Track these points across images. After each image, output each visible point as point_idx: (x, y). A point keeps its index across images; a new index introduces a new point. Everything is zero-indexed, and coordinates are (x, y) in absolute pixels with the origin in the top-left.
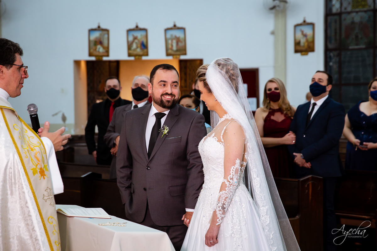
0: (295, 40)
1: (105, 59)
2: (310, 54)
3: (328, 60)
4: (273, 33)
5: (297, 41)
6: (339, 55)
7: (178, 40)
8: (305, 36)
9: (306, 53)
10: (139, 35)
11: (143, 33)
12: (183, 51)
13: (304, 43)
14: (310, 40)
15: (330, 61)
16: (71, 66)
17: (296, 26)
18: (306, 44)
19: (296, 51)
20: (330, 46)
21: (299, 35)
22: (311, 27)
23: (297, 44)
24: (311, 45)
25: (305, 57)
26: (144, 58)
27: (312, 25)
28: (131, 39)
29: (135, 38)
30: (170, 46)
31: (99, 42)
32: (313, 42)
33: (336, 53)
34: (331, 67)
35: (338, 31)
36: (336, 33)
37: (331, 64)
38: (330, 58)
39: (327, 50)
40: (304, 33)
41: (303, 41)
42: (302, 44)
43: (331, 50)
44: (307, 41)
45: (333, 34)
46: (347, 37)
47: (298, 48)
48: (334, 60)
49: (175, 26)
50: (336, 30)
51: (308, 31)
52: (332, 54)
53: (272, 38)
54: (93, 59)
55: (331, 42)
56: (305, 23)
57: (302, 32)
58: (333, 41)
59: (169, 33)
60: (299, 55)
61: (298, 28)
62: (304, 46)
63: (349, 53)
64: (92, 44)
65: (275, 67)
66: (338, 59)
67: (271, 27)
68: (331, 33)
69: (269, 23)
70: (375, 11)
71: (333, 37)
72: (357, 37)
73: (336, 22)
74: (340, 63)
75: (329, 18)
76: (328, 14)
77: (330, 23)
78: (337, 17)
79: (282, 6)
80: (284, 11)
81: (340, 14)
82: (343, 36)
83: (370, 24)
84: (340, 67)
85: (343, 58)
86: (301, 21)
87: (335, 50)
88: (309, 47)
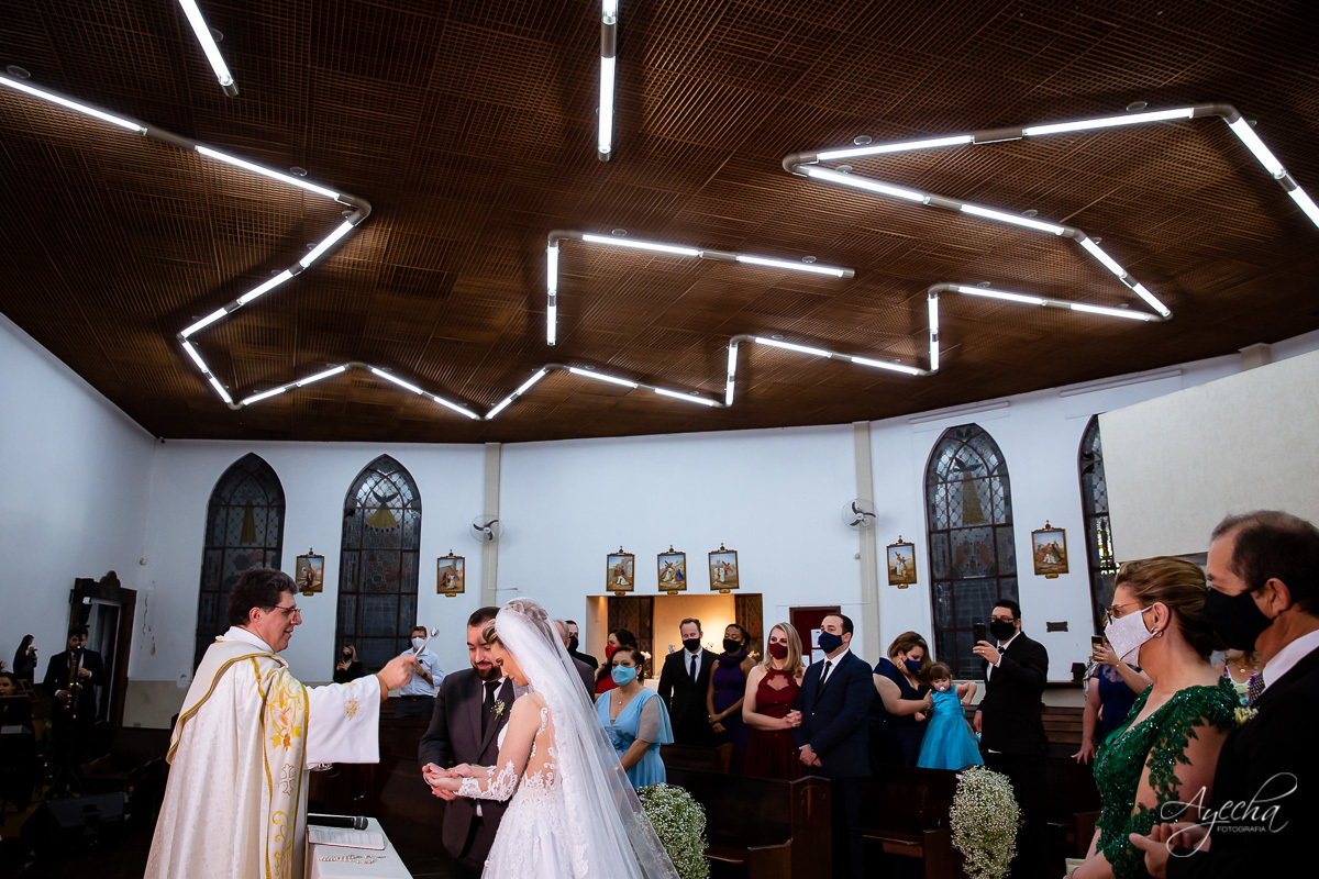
1: (627, 594)
2: (912, 587)
3: (936, 595)
4: (858, 557)
6: (951, 588)
7: (727, 567)
8: (903, 561)
10: (674, 561)
11: (681, 559)
12: (734, 583)
13: (902, 572)
15: (939, 596)
16: (584, 601)
19: (891, 583)
20: (938, 576)
21: (894, 561)
22: (909, 548)
23: (892, 572)
25: (904, 592)
26: (680, 593)
27: (911, 546)
28: (663, 566)
29: (669, 566)
30: (716, 577)
31: (620, 571)
33: (946, 585)
34: (940, 605)
35: (947, 555)
36: (944, 557)
37: (939, 600)
38: (939, 592)
39: (933, 581)
40: (901, 557)
41: (900, 568)
42: (899, 573)
43: (939, 581)
44: (906, 568)
45: (940, 558)
46: (960, 562)
47: (894, 578)
48: (943, 595)
49: (723, 548)
50: (944, 552)
51: (906, 553)
52: (940, 587)
53: (857, 562)
54: (613, 594)
55: (938, 570)
56: (901, 544)
57: (898, 555)
58: (941, 568)
59: (715, 558)
61: (893, 550)
62: (902, 576)
63: (964, 585)
64: (611, 574)
66: (949, 594)
67: (856, 550)
68: (938, 557)
69: (852, 543)
70: (994, 527)
71: (941, 563)
72: (973, 562)
73: (943, 542)
74: (953, 599)
75: (933, 536)
76: (932, 531)
77: (936, 544)
78: (945, 535)
79: (868, 521)
80: (872, 528)
81: (948, 531)
82: (954, 562)
83: (990, 545)
84: (953, 605)
85: (955, 593)
86: (895, 541)
87: (945, 580)
88: (909, 576)
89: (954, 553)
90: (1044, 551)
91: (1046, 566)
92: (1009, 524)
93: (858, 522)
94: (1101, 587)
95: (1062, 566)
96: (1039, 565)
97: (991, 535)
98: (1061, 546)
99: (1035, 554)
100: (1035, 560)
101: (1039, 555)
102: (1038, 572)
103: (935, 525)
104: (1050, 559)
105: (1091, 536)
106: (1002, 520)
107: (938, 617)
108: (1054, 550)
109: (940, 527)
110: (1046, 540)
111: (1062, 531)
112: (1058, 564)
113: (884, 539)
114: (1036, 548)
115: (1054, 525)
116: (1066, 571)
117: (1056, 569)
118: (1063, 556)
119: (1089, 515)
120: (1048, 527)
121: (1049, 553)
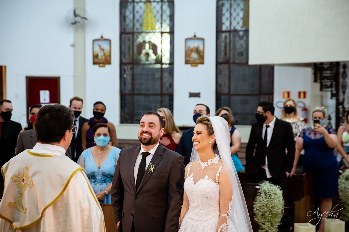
0: (93, 53)
2: (107, 66)
3: (123, 72)
4: (73, 46)
5: (96, 54)
6: (132, 69)
8: (103, 50)
9: (103, 65)
13: (102, 57)
14: (107, 53)
15: (125, 74)
17: (94, 41)
18: (104, 57)
19: (95, 63)
20: (124, 61)
21: (97, 50)
22: (108, 42)
23: (95, 56)
24: (108, 58)
25: (102, 69)
27: (109, 41)
32: (110, 56)
33: (129, 67)
34: (125, 78)
35: (131, 48)
36: (129, 49)
37: (125, 76)
38: (125, 71)
39: (122, 64)
40: (102, 47)
41: (101, 54)
42: (100, 57)
43: (125, 64)
44: (104, 54)
45: (127, 50)
47: (96, 60)
48: (127, 72)
50: (129, 46)
51: (105, 45)
52: (126, 68)
53: (72, 49)
55: (125, 57)
56: (102, 39)
57: (100, 46)
58: (127, 56)
60: (97, 66)
61: (96, 43)
62: (101, 59)
63: (140, 67)
65: (74, 76)
66: (131, 72)
67: (71, 41)
69: (70, 36)
71: (127, 53)
73: (129, 40)
74: (133, 75)
75: (123, 36)
76: (123, 32)
77: (125, 40)
78: (131, 36)
79: (82, 23)
80: (83, 27)
81: (133, 33)
84: (133, 79)
85: (135, 72)
86: (98, 37)
87: (129, 64)
88: (106, 60)
89: (135, 48)
90: (192, 51)
91: (191, 59)
92: (172, 32)
93: (75, 23)
94: (221, 74)
95: (201, 60)
96: (188, 59)
98: (201, 48)
99: (186, 52)
100: (186, 56)
101: (188, 53)
102: (187, 62)
103: (125, 29)
104: (194, 55)
105: (219, 44)
106: (167, 29)
107: (123, 86)
108: (197, 51)
109: (128, 30)
110: (193, 44)
111: (203, 40)
112: (198, 59)
113: (91, 35)
114: (187, 48)
115: (198, 36)
116: (202, 63)
117: (197, 61)
118: (202, 54)
119: (219, 31)
120: (195, 36)
121: (194, 52)
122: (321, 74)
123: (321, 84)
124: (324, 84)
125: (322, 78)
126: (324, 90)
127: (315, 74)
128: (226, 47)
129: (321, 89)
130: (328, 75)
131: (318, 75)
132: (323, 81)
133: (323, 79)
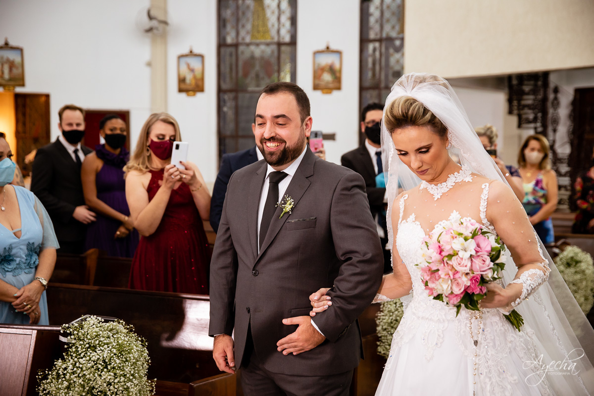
0: (179, 75)
2: (199, 95)
3: (222, 103)
4: (149, 64)
5: (182, 76)
6: (236, 99)
7: (11, 64)
8: (192, 70)
9: (193, 93)
12: (19, 80)
13: (191, 81)
14: (199, 75)
15: (224, 105)
17: (181, 57)
18: (193, 82)
19: (181, 90)
20: (224, 87)
21: (184, 71)
22: (199, 59)
23: (182, 80)
24: (200, 83)
25: (192, 99)
27: (202, 57)
32: (202, 79)
33: (232, 95)
34: (225, 113)
35: (234, 67)
36: (231, 69)
37: (225, 109)
38: (224, 101)
39: (220, 91)
40: (191, 66)
41: (189, 77)
42: (188, 81)
43: (225, 92)
44: (195, 77)
45: (228, 70)
46: (246, 75)
47: (183, 86)
48: (228, 104)
49: (6, 44)
50: (231, 64)
51: (195, 64)
52: (226, 97)
53: (147, 71)
55: (225, 81)
56: (191, 54)
57: (188, 65)
58: (228, 80)
60: (183, 95)
61: (183, 60)
62: (190, 84)
63: (247, 95)
66: (233, 104)
67: (147, 57)
68: (226, 69)
69: (144, 50)
70: (279, 44)
71: (228, 76)
72: (257, 76)
73: (231, 55)
74: (237, 108)
75: (223, 50)
76: (221, 44)
77: (224, 56)
78: (233, 49)
80: (164, 36)
81: (236, 45)
82: (241, 73)
83: (274, 60)
84: (237, 114)
85: (240, 103)
86: (186, 51)
87: (231, 91)
88: (197, 85)
89: (240, 67)
90: (323, 70)
91: (323, 83)
92: (293, 43)
93: (151, 29)
95: (337, 84)
96: (317, 82)
97: (276, 54)
98: (337, 66)
99: (315, 72)
100: (315, 77)
101: (318, 73)
102: (316, 87)
103: (224, 39)
104: (327, 77)
105: (364, 59)
106: (287, 39)
107: (222, 124)
108: (331, 70)
109: (229, 40)
110: (326, 60)
111: (339, 53)
112: (333, 82)
113: (175, 49)
114: (316, 65)
115: (333, 47)
116: (339, 88)
117: (331, 86)
118: (338, 75)
119: (364, 40)
120: (328, 48)
121: (327, 71)
122: (519, 100)
123: (520, 117)
124: (524, 116)
125: (521, 107)
126: (524, 125)
127: (510, 101)
128: (374, 64)
129: (520, 126)
130: (530, 102)
131: (515, 103)
132: (522, 112)
133: (523, 109)
